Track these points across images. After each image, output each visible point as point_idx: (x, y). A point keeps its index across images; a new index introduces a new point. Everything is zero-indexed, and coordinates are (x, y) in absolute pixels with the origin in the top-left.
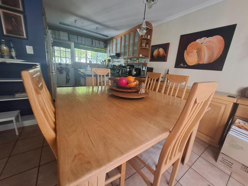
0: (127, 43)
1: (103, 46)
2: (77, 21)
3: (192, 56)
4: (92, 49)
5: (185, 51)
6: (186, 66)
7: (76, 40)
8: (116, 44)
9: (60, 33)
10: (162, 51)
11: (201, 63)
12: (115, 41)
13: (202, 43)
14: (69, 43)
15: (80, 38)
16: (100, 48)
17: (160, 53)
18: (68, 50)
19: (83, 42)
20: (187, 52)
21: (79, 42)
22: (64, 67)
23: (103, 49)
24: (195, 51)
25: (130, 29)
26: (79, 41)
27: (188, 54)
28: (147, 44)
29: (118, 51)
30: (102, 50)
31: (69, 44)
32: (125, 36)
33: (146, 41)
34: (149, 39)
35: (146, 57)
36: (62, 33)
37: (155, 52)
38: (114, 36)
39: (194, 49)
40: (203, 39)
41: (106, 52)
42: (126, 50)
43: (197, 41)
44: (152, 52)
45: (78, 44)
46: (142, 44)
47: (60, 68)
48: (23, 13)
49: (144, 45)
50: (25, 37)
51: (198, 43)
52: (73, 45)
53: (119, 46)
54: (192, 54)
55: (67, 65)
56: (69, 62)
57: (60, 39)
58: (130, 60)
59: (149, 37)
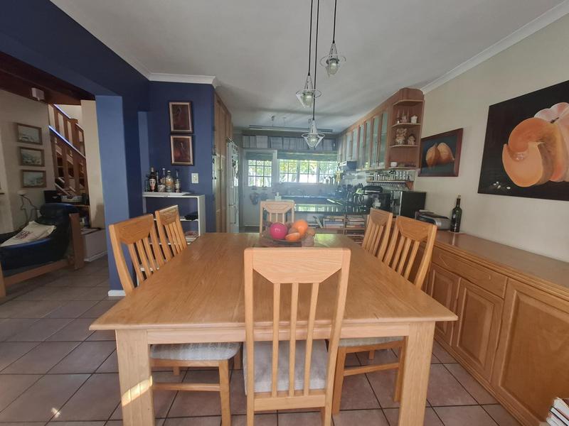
0: (368, 139)
1: (330, 148)
2: (275, 118)
3: (524, 159)
4: (309, 156)
5: (505, 145)
6: (509, 188)
7: (281, 145)
8: (352, 142)
9: (257, 139)
10: (446, 151)
11: (556, 179)
12: (349, 134)
13: (553, 122)
14: (270, 151)
15: (286, 141)
16: (326, 153)
17: (441, 154)
18: (268, 163)
19: (292, 147)
20: (509, 149)
21: (286, 147)
22: (259, 193)
23: (330, 153)
24: (534, 146)
25: (374, 111)
26: (284, 146)
27: (513, 154)
28: (412, 135)
29: (354, 158)
30: (327, 157)
31: (270, 154)
32: (365, 124)
33: (406, 130)
34: (415, 126)
35: (409, 165)
36: (259, 138)
37: (430, 154)
38: (347, 126)
39: (530, 138)
40: (555, 108)
41: (335, 159)
42: (366, 155)
43: (538, 115)
44: (424, 154)
45: (283, 151)
46: (396, 137)
47: (253, 196)
48: (191, 134)
49: (400, 140)
50: (191, 163)
51: (540, 122)
52: (275, 153)
53: (355, 144)
54: (525, 153)
55: (264, 188)
56: (268, 183)
57: (256, 148)
58: (379, 173)
59: (414, 120)
